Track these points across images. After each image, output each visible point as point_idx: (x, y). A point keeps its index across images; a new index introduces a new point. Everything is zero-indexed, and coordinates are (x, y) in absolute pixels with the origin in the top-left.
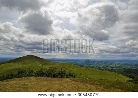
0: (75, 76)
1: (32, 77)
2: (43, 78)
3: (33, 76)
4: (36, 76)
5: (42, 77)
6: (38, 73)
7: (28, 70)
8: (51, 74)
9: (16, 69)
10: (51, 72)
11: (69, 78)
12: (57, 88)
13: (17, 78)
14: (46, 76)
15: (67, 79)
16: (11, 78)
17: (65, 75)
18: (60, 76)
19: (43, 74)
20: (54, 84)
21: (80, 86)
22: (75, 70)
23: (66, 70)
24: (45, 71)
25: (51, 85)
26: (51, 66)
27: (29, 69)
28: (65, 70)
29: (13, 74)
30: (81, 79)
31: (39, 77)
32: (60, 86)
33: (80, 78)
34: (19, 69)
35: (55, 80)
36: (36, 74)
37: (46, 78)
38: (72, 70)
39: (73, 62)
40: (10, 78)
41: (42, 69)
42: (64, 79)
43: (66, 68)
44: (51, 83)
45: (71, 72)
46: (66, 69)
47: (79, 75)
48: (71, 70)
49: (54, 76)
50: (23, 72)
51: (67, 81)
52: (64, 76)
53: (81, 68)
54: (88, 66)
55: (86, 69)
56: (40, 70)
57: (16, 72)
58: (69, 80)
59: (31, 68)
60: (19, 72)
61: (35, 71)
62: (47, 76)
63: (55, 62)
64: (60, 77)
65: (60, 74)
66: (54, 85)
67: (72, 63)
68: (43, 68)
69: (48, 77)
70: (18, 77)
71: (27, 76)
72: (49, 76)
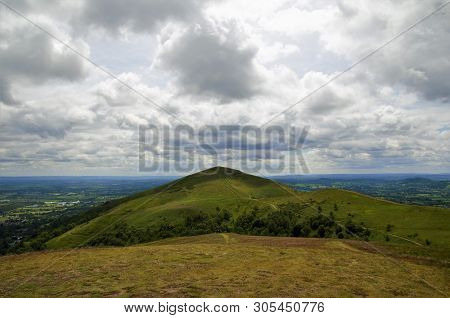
0: (368, 233)
1: (225, 236)
2: (261, 237)
3: (228, 231)
4: (239, 232)
5: (258, 234)
6: (243, 224)
7: (215, 212)
8: (285, 225)
9: (180, 212)
10: (287, 218)
11: (347, 238)
12: (299, 270)
13: (184, 235)
14: (271, 231)
15: (340, 244)
16: (168, 236)
17: (333, 229)
18: (316, 232)
19: (258, 224)
20: (291, 258)
21: (382, 268)
22: (368, 212)
23: (335, 213)
24: (266, 216)
25: (280, 260)
26: (284, 201)
27: (218, 209)
28: (331, 214)
29: (172, 224)
30: (389, 243)
31: (246, 233)
32: (310, 263)
33: (388, 240)
34: (189, 211)
35: (298, 246)
36: (237, 225)
37: (268, 238)
38: (357, 212)
39: (359, 184)
40: (164, 237)
41: (256, 209)
42: (328, 243)
43: (335, 206)
44: (282, 254)
45: (354, 220)
46: (336, 210)
47: (383, 232)
48: (352, 213)
49: (297, 232)
50: (199, 219)
51: (340, 249)
52: (331, 232)
53: (392, 207)
54: (418, 199)
55: (410, 211)
56: (249, 212)
57: (181, 220)
58: (345, 246)
59: (222, 207)
60: (188, 219)
61: (235, 217)
62: (273, 232)
63: (298, 187)
64: (316, 237)
65: (314, 227)
66: (290, 261)
67: (358, 189)
68: (260, 207)
69: (276, 235)
70: (187, 234)
71: (213, 230)
72: (279, 231)
